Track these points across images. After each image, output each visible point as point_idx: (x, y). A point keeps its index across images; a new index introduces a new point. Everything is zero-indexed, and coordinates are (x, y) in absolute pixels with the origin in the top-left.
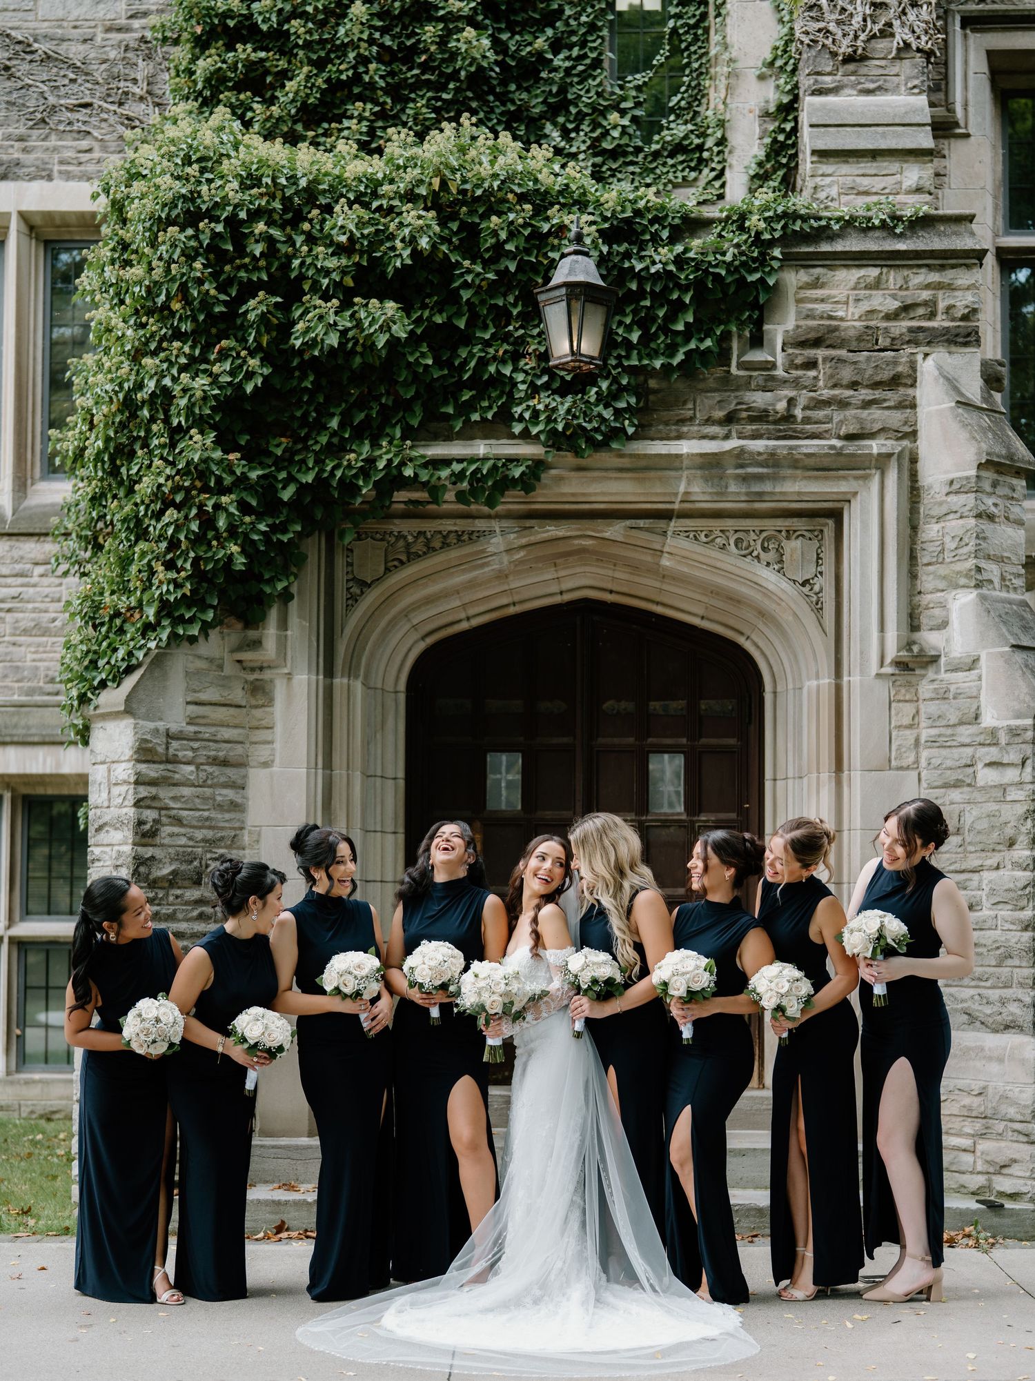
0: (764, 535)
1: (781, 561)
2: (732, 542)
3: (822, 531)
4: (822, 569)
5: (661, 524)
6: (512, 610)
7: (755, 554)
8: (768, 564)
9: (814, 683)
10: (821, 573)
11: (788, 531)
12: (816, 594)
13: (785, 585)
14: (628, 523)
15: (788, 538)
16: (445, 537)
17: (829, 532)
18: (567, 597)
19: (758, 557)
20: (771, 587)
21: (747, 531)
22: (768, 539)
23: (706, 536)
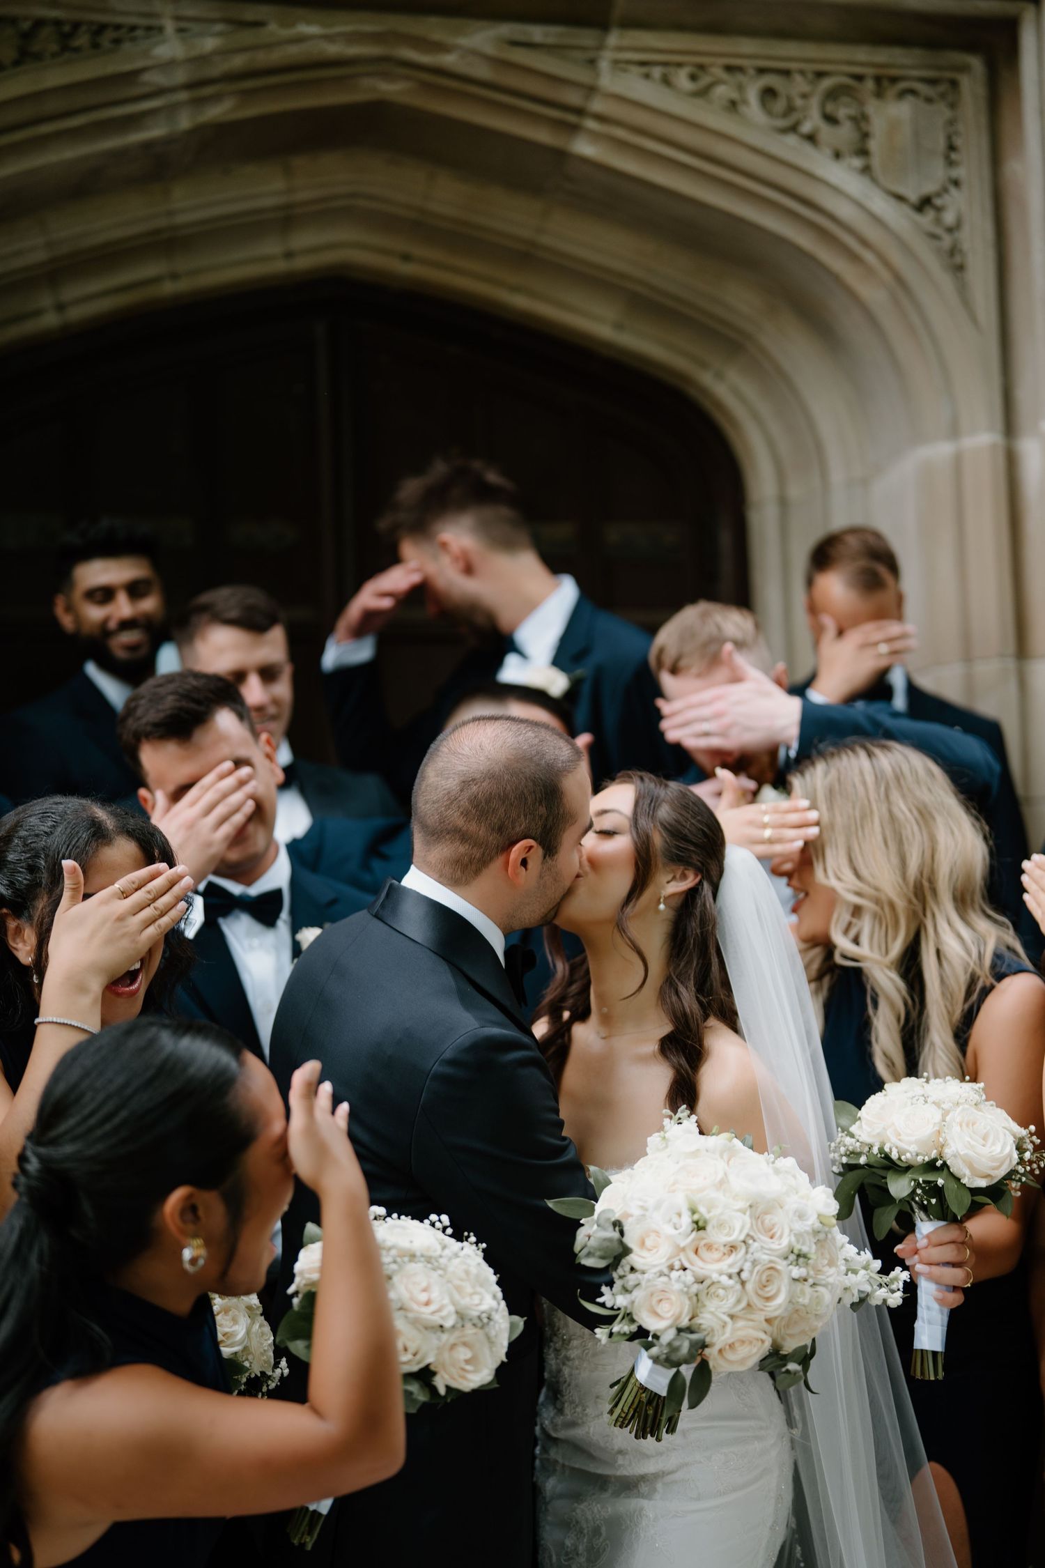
0: (827, 83)
1: (863, 152)
2: (752, 95)
3: (954, 84)
4: (960, 172)
5: (586, 37)
6: (169, 288)
7: (806, 128)
8: (837, 155)
9: (942, 450)
10: (956, 183)
11: (878, 80)
12: (950, 230)
13: (881, 205)
14: (506, 30)
15: (879, 94)
16: (27, 36)
17: (972, 86)
18: (303, 263)
19: (811, 138)
20: (844, 210)
21: (786, 73)
22: (833, 95)
23: (693, 78)
